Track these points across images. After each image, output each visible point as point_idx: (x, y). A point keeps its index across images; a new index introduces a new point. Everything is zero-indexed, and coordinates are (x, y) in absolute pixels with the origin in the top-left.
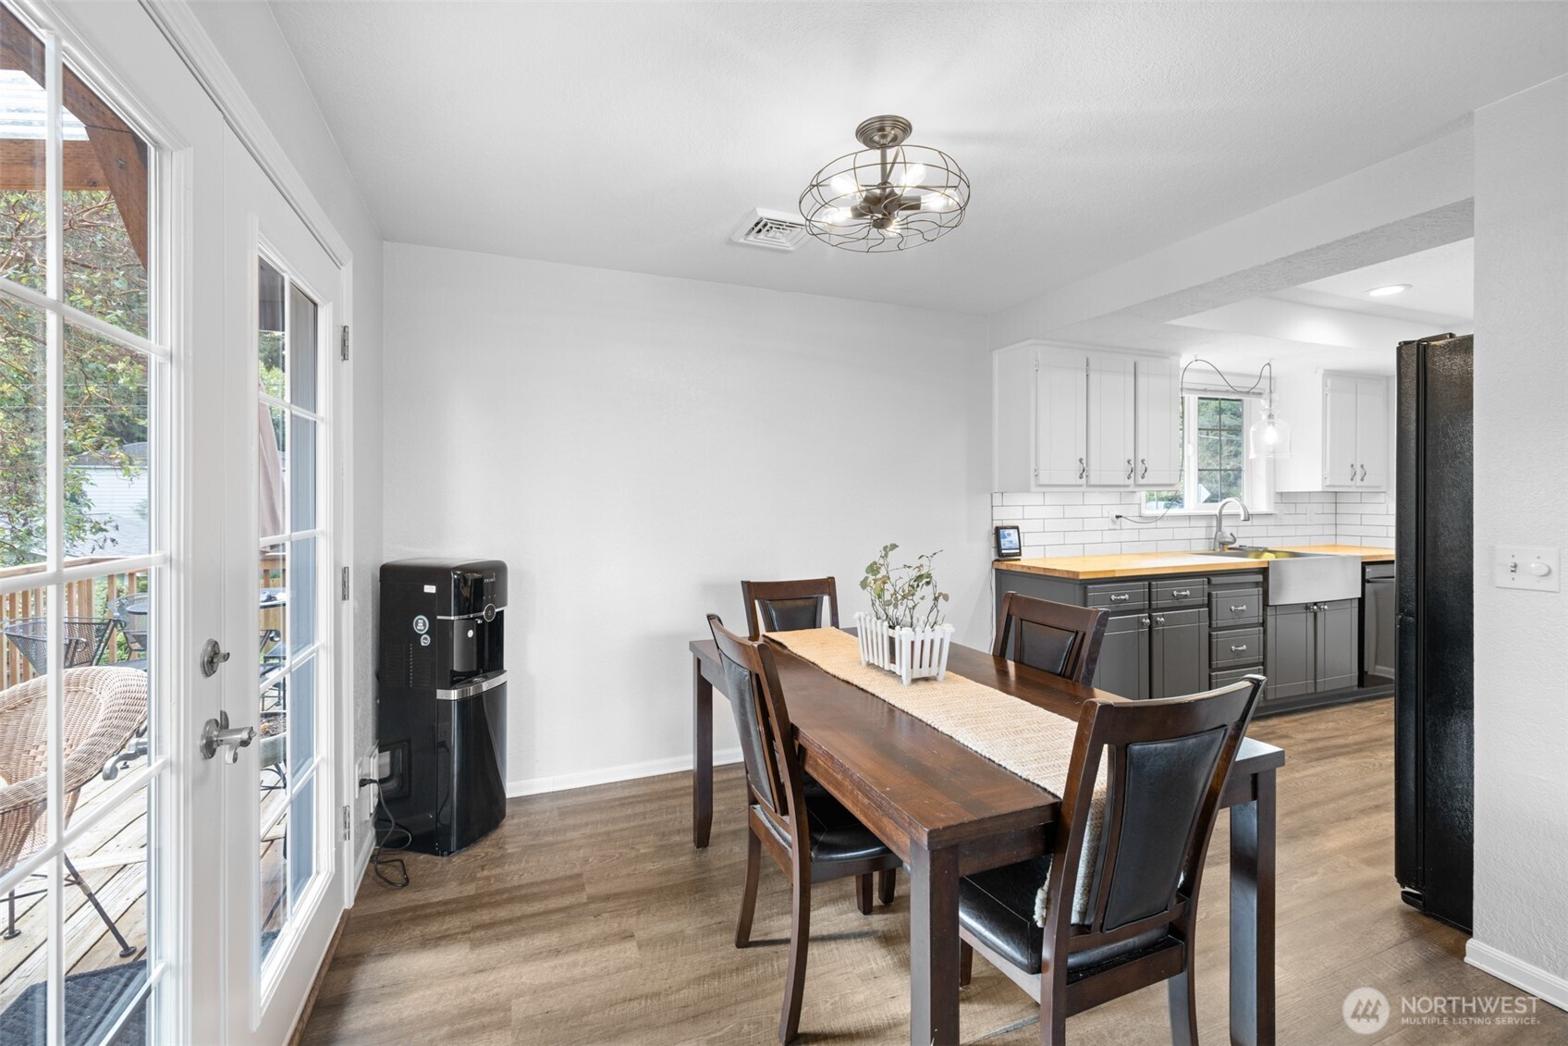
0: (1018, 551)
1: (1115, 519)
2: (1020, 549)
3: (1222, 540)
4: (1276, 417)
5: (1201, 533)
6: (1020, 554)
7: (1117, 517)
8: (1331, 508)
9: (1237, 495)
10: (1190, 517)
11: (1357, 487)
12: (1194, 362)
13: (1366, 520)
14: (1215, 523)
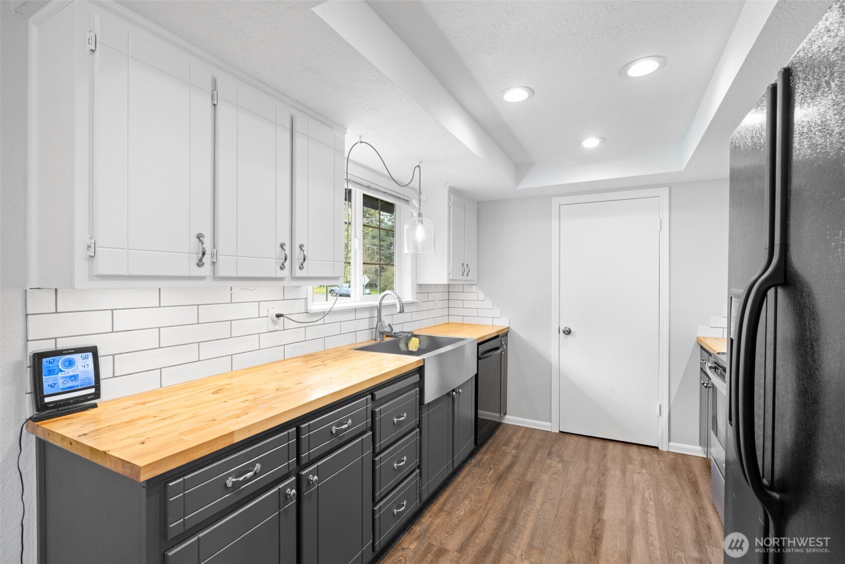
0: (92, 391)
1: (275, 318)
2: (97, 386)
3: (382, 330)
4: (424, 215)
5: (365, 324)
6: (97, 395)
7: (278, 316)
8: (445, 296)
9: (392, 289)
10: (355, 310)
11: (465, 281)
12: (359, 144)
13: (466, 304)
14: (376, 314)
